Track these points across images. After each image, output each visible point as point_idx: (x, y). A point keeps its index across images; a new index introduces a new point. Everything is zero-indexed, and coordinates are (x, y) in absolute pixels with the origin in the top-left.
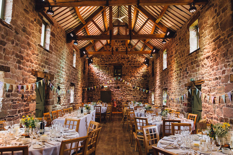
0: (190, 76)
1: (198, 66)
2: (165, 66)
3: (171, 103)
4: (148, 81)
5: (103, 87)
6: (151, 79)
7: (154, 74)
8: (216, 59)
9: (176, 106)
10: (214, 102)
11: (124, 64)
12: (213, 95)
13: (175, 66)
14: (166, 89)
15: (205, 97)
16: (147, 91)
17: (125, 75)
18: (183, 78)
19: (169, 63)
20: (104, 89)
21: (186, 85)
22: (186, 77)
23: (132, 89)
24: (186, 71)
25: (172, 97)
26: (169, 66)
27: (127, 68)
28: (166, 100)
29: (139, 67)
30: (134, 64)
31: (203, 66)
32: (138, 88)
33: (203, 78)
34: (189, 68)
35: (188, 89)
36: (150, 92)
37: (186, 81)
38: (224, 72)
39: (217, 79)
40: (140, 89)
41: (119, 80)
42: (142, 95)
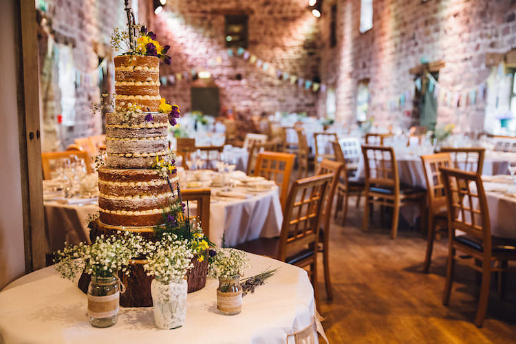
0: (421, 51)
1: (437, 30)
2: (367, 23)
3: (378, 113)
4: (319, 60)
5: (196, 77)
6: (326, 54)
7: (335, 41)
8: (468, 21)
9: (389, 119)
10: (458, 105)
11: (252, 12)
12: (459, 91)
13: (390, 25)
14: (366, 81)
15: (446, 95)
16: (316, 86)
17: (255, 43)
18: (406, 56)
19: (376, 17)
20: (200, 83)
21: (411, 72)
22: (413, 53)
23: (277, 82)
24: (413, 38)
25: (380, 98)
26: (377, 23)
27: (261, 23)
28: (365, 106)
29: (294, 19)
30: (280, 12)
31: (445, 32)
32: (293, 79)
33: (444, 56)
34: (420, 33)
35: (415, 80)
36: (323, 87)
37: (413, 62)
38: (477, 48)
39: (466, 59)
40: (297, 82)
41: (242, 56)
42: (301, 96)
